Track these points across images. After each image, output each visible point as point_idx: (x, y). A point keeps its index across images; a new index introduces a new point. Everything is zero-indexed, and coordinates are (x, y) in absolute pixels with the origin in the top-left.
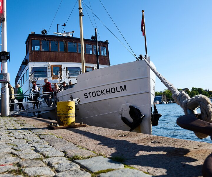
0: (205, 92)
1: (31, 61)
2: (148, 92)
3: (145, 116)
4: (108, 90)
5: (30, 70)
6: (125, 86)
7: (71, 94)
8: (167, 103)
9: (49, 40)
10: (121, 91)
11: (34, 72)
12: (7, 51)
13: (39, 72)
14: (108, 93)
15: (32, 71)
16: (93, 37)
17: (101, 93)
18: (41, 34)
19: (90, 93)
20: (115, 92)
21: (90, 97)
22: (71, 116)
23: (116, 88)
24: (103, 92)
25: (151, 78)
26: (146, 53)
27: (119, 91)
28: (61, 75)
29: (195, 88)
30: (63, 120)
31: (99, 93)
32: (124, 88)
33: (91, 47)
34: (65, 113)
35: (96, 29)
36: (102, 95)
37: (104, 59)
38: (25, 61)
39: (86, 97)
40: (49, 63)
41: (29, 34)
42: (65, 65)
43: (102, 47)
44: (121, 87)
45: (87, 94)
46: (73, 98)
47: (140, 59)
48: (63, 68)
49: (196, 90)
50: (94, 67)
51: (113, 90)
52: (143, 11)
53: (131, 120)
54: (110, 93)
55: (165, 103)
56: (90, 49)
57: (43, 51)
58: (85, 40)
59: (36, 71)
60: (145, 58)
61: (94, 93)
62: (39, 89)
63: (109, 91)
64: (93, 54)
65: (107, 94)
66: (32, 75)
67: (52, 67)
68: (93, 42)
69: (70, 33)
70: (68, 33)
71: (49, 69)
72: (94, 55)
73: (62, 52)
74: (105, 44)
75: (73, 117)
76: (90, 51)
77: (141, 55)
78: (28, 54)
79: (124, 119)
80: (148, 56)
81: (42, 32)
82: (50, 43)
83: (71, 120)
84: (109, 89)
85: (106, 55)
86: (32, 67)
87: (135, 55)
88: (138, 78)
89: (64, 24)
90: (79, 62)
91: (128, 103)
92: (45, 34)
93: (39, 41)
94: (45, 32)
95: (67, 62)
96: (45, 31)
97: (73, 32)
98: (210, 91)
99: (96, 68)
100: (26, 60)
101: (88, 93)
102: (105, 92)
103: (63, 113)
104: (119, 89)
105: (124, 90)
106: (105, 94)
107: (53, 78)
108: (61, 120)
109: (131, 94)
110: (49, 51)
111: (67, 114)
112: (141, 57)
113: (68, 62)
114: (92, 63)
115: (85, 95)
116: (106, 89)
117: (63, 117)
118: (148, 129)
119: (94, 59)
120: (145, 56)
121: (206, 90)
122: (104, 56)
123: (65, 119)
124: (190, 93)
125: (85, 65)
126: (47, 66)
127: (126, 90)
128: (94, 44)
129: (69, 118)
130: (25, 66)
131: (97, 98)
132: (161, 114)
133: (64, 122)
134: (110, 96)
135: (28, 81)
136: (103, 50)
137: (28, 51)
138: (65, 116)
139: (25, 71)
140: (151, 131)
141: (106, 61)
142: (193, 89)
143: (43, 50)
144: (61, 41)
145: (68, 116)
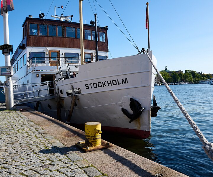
0: (198, 74)
1: (29, 46)
2: (149, 86)
3: (145, 109)
4: (109, 82)
5: (28, 55)
6: (126, 79)
7: (72, 84)
8: (160, 85)
9: (47, 25)
10: (123, 83)
11: (32, 58)
12: (9, 44)
13: (37, 57)
14: (110, 85)
15: (30, 56)
16: (92, 22)
17: (102, 84)
18: (39, 17)
19: (91, 84)
20: (116, 84)
21: (91, 88)
22: (98, 137)
23: (118, 80)
24: (104, 84)
25: (152, 71)
26: (149, 47)
27: (121, 84)
28: (59, 62)
29: (188, 71)
30: (92, 141)
31: (100, 85)
32: (125, 81)
33: (89, 32)
34: (94, 135)
35: (95, 15)
36: (103, 86)
37: (103, 45)
38: (21, 45)
39: (87, 88)
40: (47, 48)
41: (26, 18)
42: (63, 51)
43: (101, 33)
44: (122, 80)
45: (88, 85)
46: (73, 88)
47: (142, 53)
48: (61, 53)
49: (190, 72)
50: (92, 54)
51: (114, 82)
52: (147, 4)
53: (131, 111)
54: (111, 85)
55: (159, 85)
56: (89, 34)
57: (41, 36)
58: (84, 25)
59: (35, 57)
60: (148, 52)
61: (95, 85)
62: (38, 75)
63: (111, 83)
64: (91, 40)
65: (108, 86)
66: (30, 60)
67: (50, 53)
68: (92, 27)
69: (69, 17)
70: (66, 17)
71: (47, 54)
72: (93, 41)
73: (60, 37)
74: (104, 30)
75: (100, 138)
76: (89, 36)
77: (143, 49)
78: (26, 38)
79: (124, 111)
80: (150, 50)
81: (40, 15)
82: (47, 27)
83: (98, 141)
84: (111, 81)
85: (104, 41)
86: (30, 52)
87: (137, 48)
88: (139, 71)
89: (62, 6)
90: (77, 48)
91: (128, 96)
92: (43, 18)
93: (37, 25)
94: (42, 16)
95: (65, 47)
96: (43, 14)
97: (72, 16)
98: (203, 74)
99: (94, 55)
100: (24, 45)
101: (90, 84)
102: (106, 84)
103: (91, 135)
104: (120, 82)
105: (125, 83)
106: (106, 86)
107: (51, 65)
108: (90, 142)
109: (132, 87)
110: (47, 36)
111: (95, 136)
112: (143, 51)
113: (67, 47)
114: (90, 49)
115: (87, 85)
116: (108, 81)
117: (92, 139)
118: (147, 121)
119: (93, 45)
120: (148, 49)
121: (199, 72)
122: (103, 42)
123: (93, 141)
124: (184, 75)
125: (84, 51)
126: (45, 52)
127: (127, 83)
128: (93, 30)
129: (97, 140)
130: (22, 50)
131: (98, 90)
132: (160, 107)
133: (92, 143)
134: (111, 88)
135: (25, 67)
136: (102, 35)
137: (25, 36)
138: (93, 138)
139: (21, 55)
140: (150, 123)
141: (104, 47)
142: (186, 71)
143: (41, 34)
144: (59, 26)
145: (96, 138)
